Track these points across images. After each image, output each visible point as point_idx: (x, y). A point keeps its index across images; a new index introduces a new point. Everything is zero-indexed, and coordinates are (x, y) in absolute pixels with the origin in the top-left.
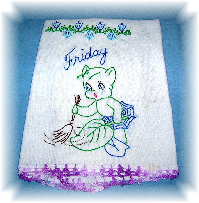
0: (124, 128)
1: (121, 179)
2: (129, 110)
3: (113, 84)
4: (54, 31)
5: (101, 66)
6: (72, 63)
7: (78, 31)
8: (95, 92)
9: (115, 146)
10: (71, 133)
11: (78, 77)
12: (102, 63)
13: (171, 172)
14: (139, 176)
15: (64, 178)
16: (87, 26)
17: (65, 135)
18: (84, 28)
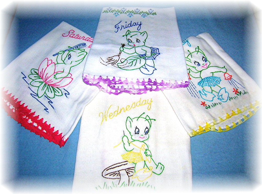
0: (153, 59)
1: (150, 87)
2: (156, 50)
3: (145, 40)
4: (108, 12)
5: (138, 31)
6: (119, 29)
7: (123, 13)
8: (134, 44)
9: (146, 69)
10: (118, 61)
11: (123, 36)
12: (139, 29)
13: (184, 82)
14: (162, 86)
15: (112, 85)
16: (129, 10)
17: (115, 61)
18: (127, 11)
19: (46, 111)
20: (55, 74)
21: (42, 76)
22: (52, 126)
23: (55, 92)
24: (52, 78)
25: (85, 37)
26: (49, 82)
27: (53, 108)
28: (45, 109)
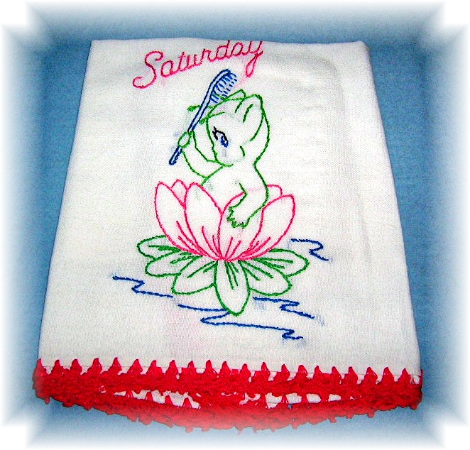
19: (294, 338)
20: (227, 213)
21: (193, 247)
22: (343, 371)
23: (281, 270)
24: (228, 231)
25: (209, 52)
26: (231, 250)
27: (309, 316)
28: (284, 336)
